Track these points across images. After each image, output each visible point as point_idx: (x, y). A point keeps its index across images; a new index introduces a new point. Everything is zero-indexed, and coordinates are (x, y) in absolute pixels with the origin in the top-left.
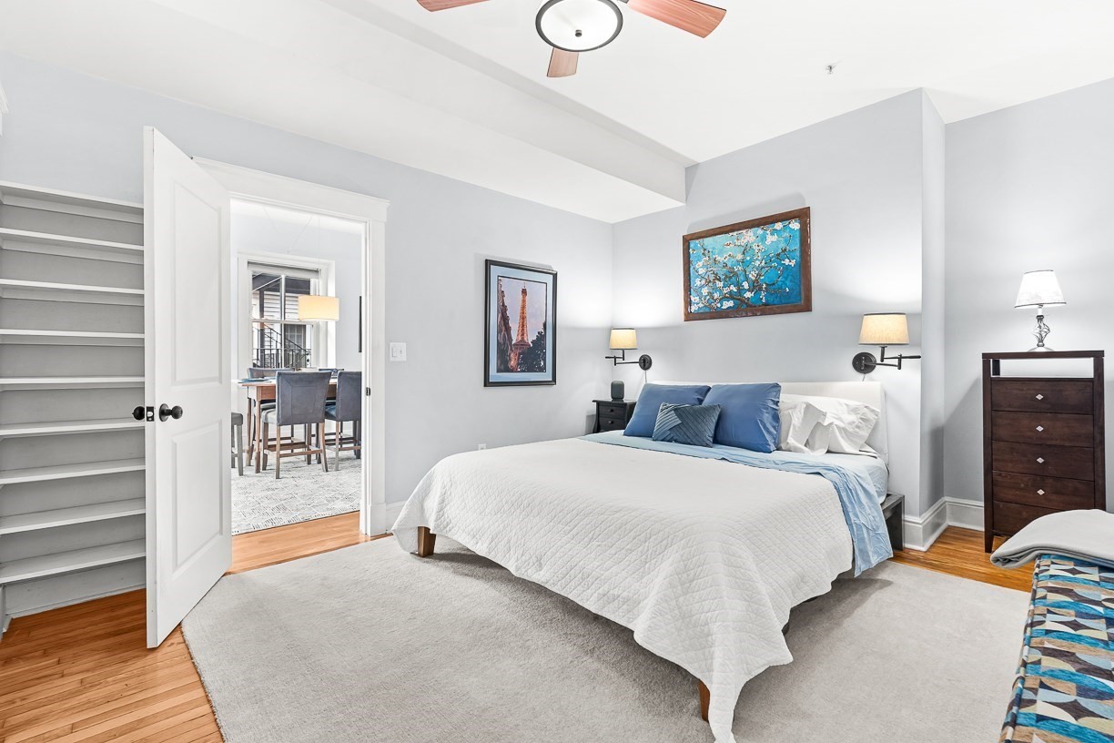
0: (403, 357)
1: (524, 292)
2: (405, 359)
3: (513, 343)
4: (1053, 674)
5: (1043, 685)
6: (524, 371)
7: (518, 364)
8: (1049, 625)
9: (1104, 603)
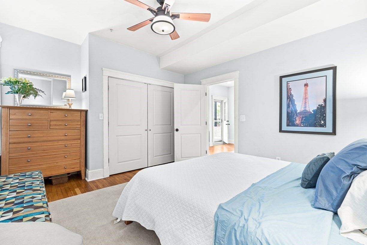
0: (244, 120)
1: (306, 85)
2: (245, 121)
3: (298, 112)
4: (38, 186)
5: (39, 185)
6: (307, 126)
7: (302, 123)
8: (40, 196)
9: (23, 209)
